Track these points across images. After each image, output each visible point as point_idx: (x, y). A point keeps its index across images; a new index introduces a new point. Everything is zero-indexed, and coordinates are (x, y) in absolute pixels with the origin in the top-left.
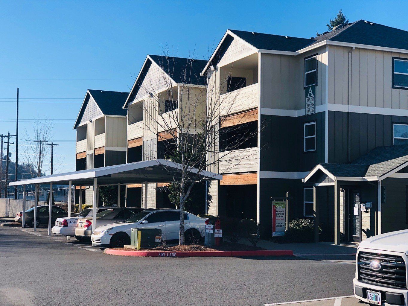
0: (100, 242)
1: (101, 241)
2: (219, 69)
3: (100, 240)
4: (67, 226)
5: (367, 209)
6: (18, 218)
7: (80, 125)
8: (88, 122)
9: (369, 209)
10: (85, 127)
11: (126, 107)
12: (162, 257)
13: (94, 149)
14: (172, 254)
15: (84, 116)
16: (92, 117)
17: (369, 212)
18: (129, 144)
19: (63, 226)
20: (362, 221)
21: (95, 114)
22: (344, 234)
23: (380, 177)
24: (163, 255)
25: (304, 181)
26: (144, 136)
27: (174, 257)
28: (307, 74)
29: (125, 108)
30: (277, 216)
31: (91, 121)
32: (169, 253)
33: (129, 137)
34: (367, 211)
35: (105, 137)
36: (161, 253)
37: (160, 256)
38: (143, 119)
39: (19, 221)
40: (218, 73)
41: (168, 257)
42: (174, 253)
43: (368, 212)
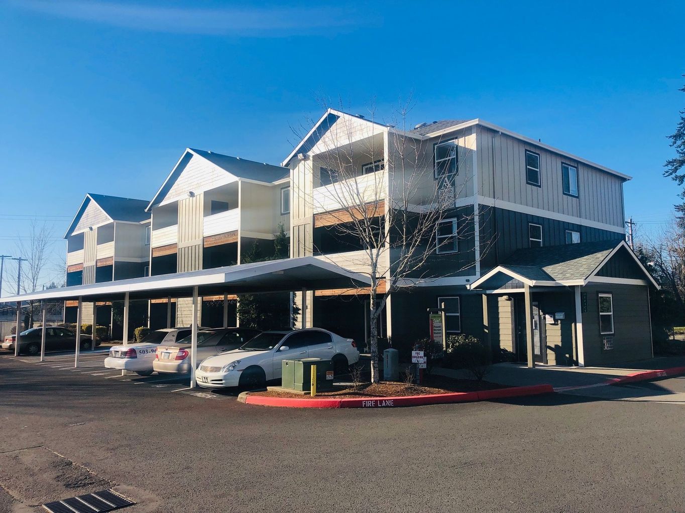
0: (222, 384)
1: (223, 382)
2: (311, 158)
3: (221, 380)
4: (136, 357)
5: (555, 320)
6: (9, 344)
7: (74, 234)
8: (86, 230)
9: (559, 322)
10: (81, 237)
11: (150, 209)
12: (370, 407)
13: (95, 260)
14: (386, 403)
15: (79, 223)
16: (93, 225)
17: (560, 325)
18: (153, 253)
19: (128, 358)
20: (546, 336)
21: (98, 221)
22: (515, 352)
23: (585, 279)
24: (371, 404)
25: (470, 287)
26: (180, 241)
27: (391, 407)
28: (438, 163)
29: (148, 211)
30: (435, 333)
31: (91, 229)
32: (381, 401)
33: (154, 243)
34: (557, 323)
35: (114, 246)
36: (366, 401)
37: (365, 406)
38: (178, 222)
39: (11, 348)
40: (310, 163)
41: (380, 407)
42: (390, 400)
43: (558, 325)
